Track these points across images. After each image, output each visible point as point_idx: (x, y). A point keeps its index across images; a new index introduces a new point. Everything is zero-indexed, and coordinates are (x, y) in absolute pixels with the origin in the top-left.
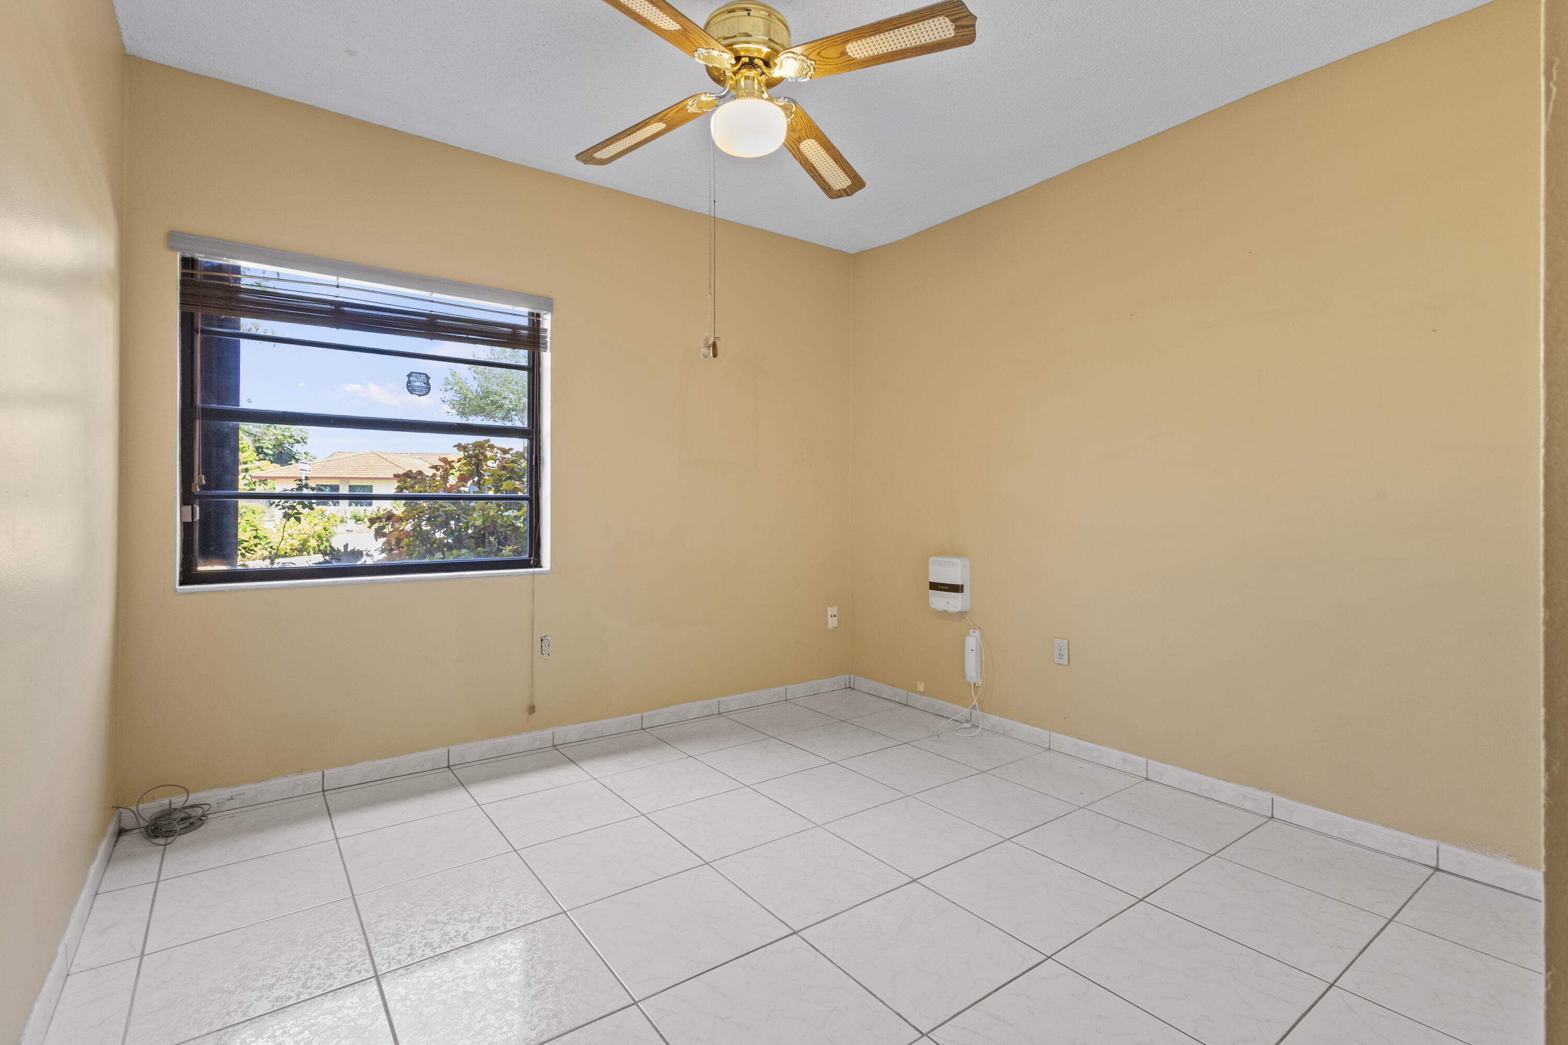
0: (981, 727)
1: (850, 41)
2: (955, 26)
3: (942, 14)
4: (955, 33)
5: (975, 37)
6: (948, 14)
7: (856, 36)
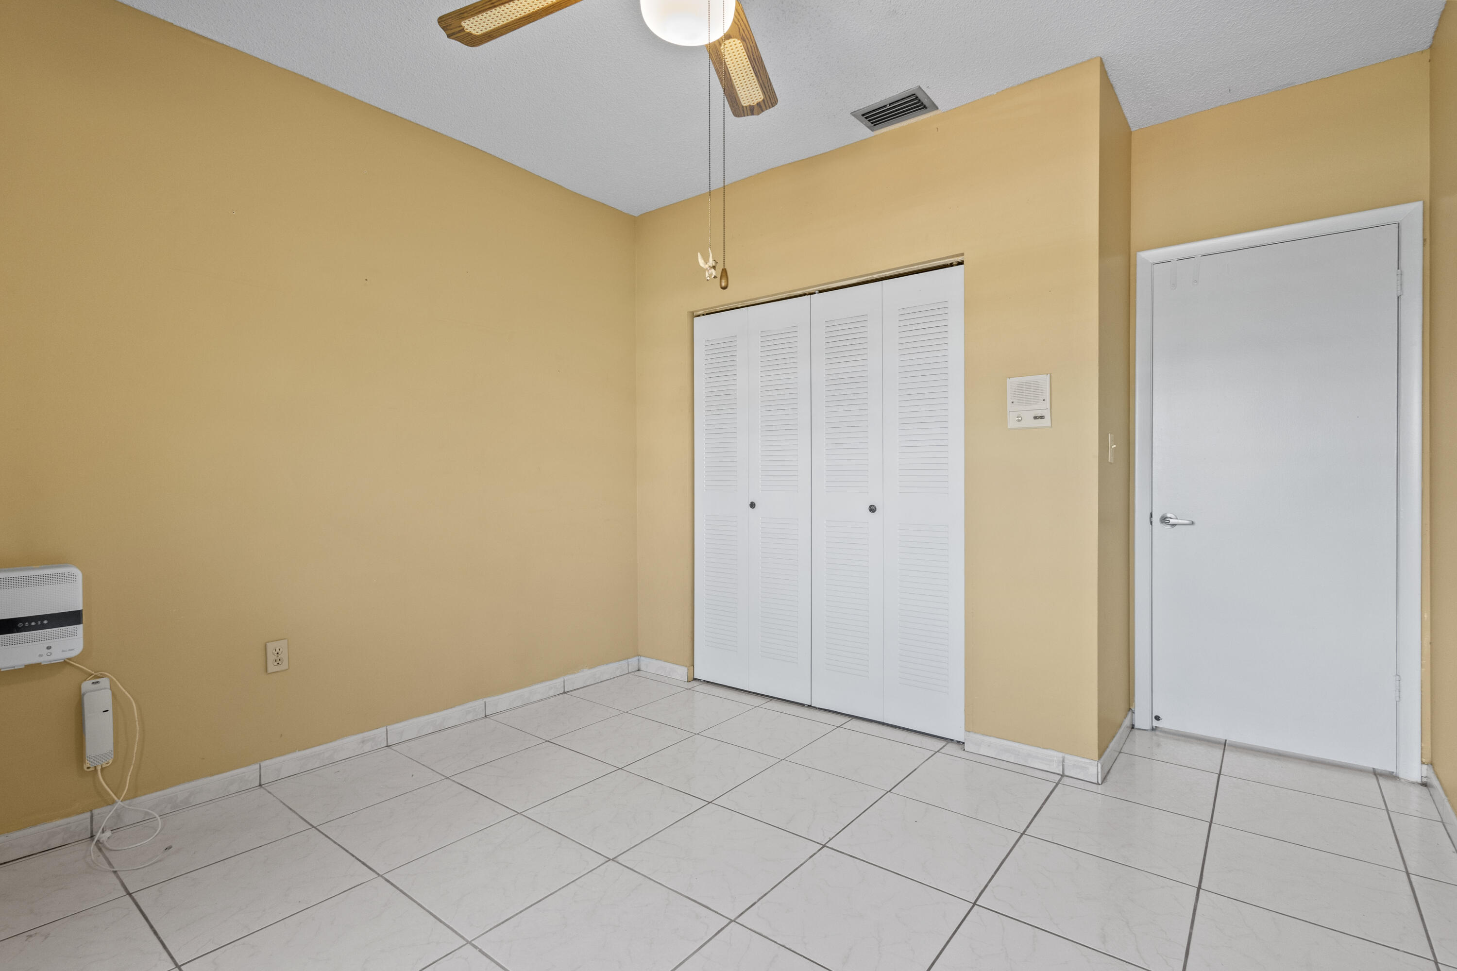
0: (157, 816)
1: (744, 43)
2: (753, 106)
3: (766, 97)
4: (746, 107)
5: (742, 117)
6: (766, 101)
7: (749, 46)
